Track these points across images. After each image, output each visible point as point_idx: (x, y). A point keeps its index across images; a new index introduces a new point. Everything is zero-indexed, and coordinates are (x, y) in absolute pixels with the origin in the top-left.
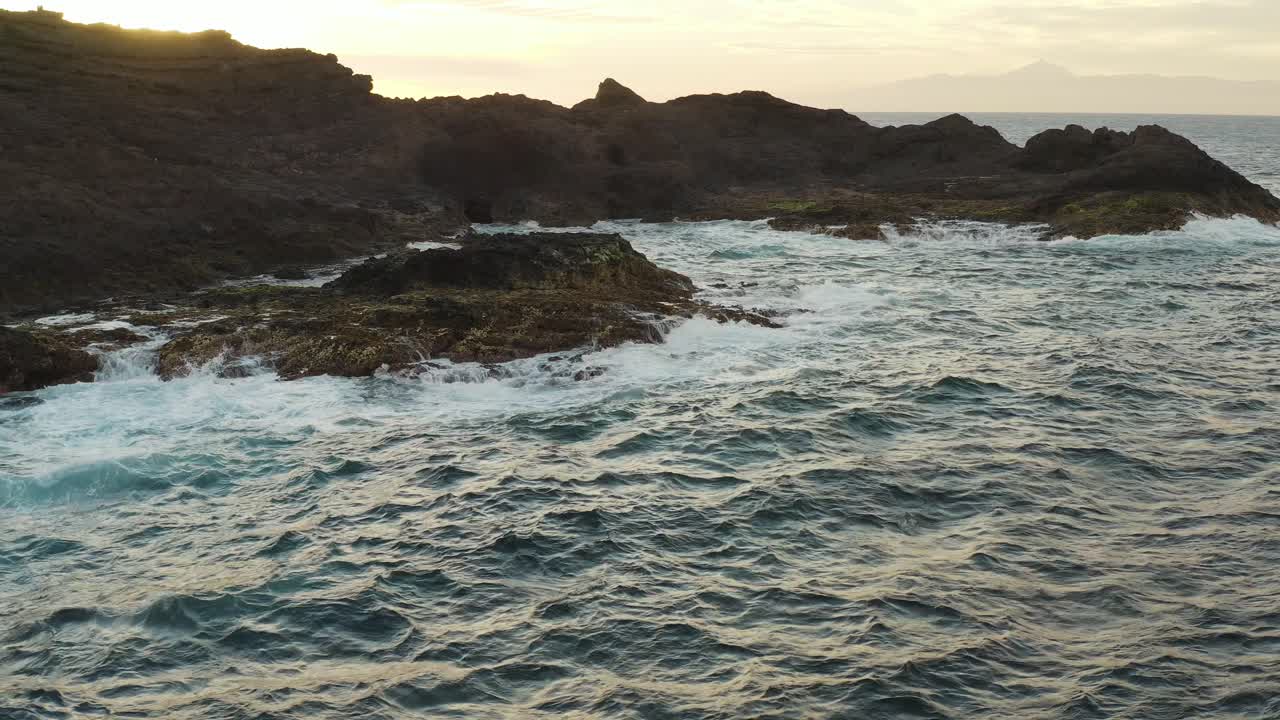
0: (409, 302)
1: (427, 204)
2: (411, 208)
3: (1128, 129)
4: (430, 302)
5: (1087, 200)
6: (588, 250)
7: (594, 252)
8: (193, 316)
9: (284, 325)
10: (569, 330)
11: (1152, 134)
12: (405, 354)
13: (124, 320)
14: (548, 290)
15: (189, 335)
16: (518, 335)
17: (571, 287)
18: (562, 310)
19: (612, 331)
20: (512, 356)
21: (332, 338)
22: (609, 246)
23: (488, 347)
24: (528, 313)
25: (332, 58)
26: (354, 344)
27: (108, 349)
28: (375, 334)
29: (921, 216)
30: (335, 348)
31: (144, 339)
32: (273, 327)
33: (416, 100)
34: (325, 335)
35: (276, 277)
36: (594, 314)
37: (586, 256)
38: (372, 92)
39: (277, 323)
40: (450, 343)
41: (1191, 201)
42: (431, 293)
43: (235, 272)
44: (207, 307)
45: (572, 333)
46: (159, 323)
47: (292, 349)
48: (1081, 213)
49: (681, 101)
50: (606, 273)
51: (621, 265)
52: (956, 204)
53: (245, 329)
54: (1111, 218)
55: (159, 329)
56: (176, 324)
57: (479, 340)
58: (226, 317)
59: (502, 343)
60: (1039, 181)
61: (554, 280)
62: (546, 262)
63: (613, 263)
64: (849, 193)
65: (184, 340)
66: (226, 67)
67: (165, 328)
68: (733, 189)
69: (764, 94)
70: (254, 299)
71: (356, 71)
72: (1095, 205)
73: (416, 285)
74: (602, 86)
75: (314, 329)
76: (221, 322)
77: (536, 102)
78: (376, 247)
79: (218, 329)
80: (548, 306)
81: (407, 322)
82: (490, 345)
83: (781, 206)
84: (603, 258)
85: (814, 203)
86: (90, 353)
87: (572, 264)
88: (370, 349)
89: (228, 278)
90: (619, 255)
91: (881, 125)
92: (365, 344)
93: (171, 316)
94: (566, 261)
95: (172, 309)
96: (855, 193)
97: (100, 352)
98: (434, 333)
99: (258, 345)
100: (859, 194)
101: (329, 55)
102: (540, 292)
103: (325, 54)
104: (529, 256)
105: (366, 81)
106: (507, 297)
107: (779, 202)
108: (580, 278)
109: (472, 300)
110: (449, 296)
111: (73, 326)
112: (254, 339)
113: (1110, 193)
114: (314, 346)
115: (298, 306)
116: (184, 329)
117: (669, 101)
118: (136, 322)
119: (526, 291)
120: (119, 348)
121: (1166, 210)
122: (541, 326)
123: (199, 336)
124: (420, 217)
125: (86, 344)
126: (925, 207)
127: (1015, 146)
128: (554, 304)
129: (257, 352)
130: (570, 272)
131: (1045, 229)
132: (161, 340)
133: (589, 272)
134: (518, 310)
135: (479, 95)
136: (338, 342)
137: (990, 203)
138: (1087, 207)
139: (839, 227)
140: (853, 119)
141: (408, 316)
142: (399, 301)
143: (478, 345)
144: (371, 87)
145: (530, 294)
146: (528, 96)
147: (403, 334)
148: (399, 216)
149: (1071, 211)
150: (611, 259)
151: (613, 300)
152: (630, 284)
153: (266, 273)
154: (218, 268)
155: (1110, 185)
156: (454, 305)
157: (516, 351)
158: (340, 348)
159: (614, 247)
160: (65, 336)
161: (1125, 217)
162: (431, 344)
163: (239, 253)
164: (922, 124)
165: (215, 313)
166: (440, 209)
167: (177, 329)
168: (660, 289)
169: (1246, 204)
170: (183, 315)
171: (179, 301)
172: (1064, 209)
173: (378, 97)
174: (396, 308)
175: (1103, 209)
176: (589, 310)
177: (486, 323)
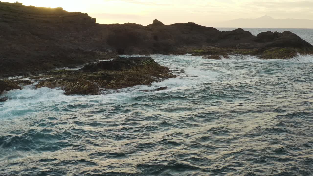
0: (97, 74)
1: (108, 50)
2: (104, 51)
3: (282, 32)
4: (102, 74)
5: (270, 49)
6: (142, 61)
7: (143, 62)
8: (45, 77)
9: (67, 79)
10: (136, 81)
11: (288, 33)
12: (95, 87)
13: (29, 78)
14: (131, 71)
15: (43, 82)
16: (123, 82)
17: (137, 70)
18: (135, 76)
19: (146, 81)
20: (121, 87)
21: (78, 82)
22: (147, 60)
23: (115, 85)
24: (126, 77)
25: (86, 14)
26: (82, 84)
27: (24, 85)
28: (88, 82)
29: (230, 53)
30: (78, 85)
31: (33, 83)
32: (64, 80)
33: (108, 24)
34: (76, 82)
35: (69, 67)
36: (142, 77)
37: (141, 63)
38: (96, 22)
39: (65, 79)
40: (106, 84)
41: (296, 50)
42: (103, 72)
43: (59, 66)
44: (49, 75)
45: (137, 82)
46: (37, 79)
47: (68, 85)
48: (269, 53)
49: (173, 25)
50: (146, 67)
51: (150, 65)
52: (238, 50)
53: (57, 80)
54: (276, 54)
55: (36, 80)
56: (41, 79)
57: (113, 83)
58: (53, 77)
59: (119, 84)
60: (259, 45)
61: (133, 69)
62: (131, 64)
63: (148, 65)
64: (212, 48)
65: (42, 83)
66: (60, 16)
67: (38, 80)
68: (184, 46)
69: (193, 23)
70: (61, 73)
71: (92, 17)
72: (273, 51)
73: (100, 70)
74: (154, 21)
75: (74, 80)
76: (52, 79)
77: (138, 25)
78: (94, 60)
79: (50, 80)
80: (131, 75)
81: (97, 79)
82: (116, 84)
83: (195, 51)
84: (146, 63)
85: (204, 50)
86: (19, 86)
87: (138, 65)
88: (86, 85)
89: (57, 68)
90: (150, 63)
91: (222, 31)
92: (85, 84)
93: (40, 77)
94: (136, 64)
95: (41, 75)
96: (214, 48)
97: (21, 86)
98: (102, 82)
99: (60, 84)
100: (215, 48)
101: (86, 13)
102: (129, 72)
103: (85, 13)
104: (128, 63)
105: (95, 20)
106: (121, 73)
107: (195, 50)
108: (139, 68)
109: (112, 74)
110: (107, 73)
111: (16, 79)
112: (59, 83)
113: (276, 48)
114: (73, 85)
115: (70, 75)
116: (42, 80)
117: (170, 25)
118: (31, 79)
119: (126, 71)
120: (26, 85)
121: (290, 52)
122: (129, 80)
123: (46, 82)
124: (106, 53)
125: (18, 84)
126: (231, 51)
127: (254, 36)
128: (132, 75)
129: (60, 86)
130: (137, 67)
131: (260, 57)
132: (37, 83)
133: (142, 67)
134: (123, 76)
135: (123, 23)
136: (79, 84)
137: (247, 50)
138: (270, 51)
139: (209, 56)
140: (215, 29)
141: (96, 77)
142: (95, 74)
143: (113, 85)
144: (96, 21)
145: (126, 72)
146: (136, 23)
147: (95, 82)
148: (101, 53)
149: (266, 52)
150: (148, 63)
151: (148, 74)
152: (152, 70)
153: (66, 67)
154: (55, 65)
155: (276, 46)
156: (107, 75)
157: (122, 86)
158: (79, 85)
159: (149, 61)
160: (14, 82)
161: (280, 54)
162: (101, 84)
163: (61, 62)
164: (232, 30)
165: (51, 76)
166: (111, 51)
167: (41, 80)
168: (160, 71)
169: (310, 50)
170: (43, 77)
171: (43, 73)
172: (265, 51)
173: (97, 24)
174: (94, 75)
175: (274, 52)
176: (141, 76)
177: (115, 79)
